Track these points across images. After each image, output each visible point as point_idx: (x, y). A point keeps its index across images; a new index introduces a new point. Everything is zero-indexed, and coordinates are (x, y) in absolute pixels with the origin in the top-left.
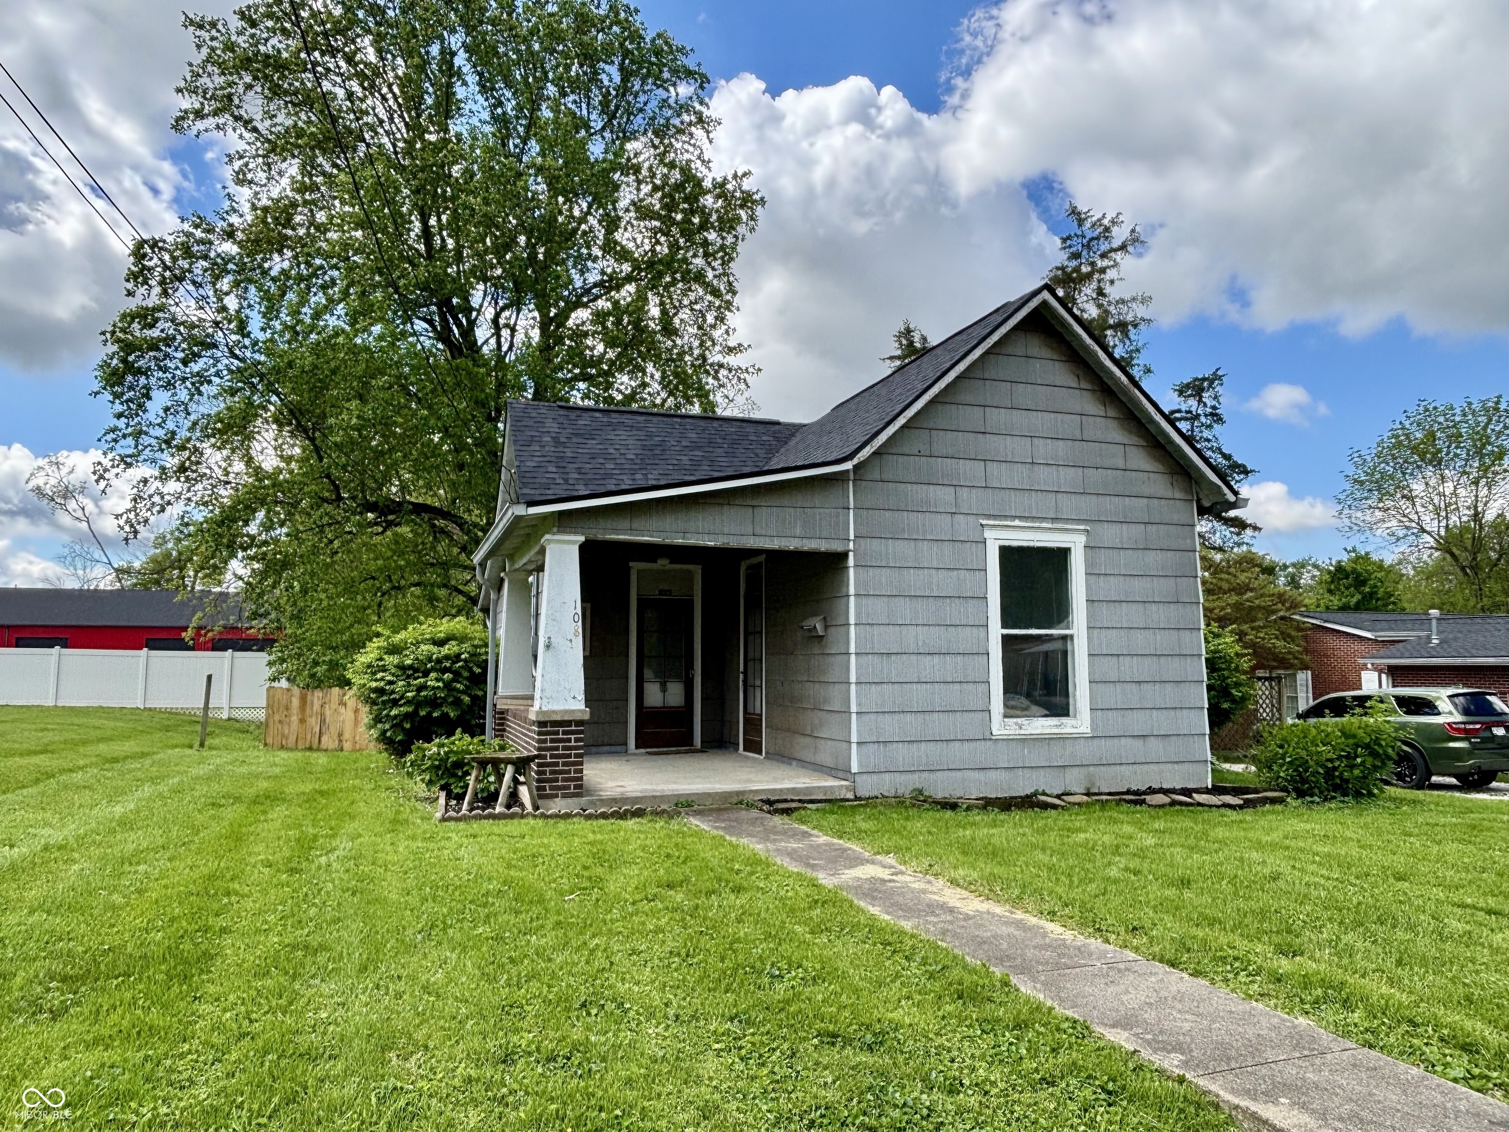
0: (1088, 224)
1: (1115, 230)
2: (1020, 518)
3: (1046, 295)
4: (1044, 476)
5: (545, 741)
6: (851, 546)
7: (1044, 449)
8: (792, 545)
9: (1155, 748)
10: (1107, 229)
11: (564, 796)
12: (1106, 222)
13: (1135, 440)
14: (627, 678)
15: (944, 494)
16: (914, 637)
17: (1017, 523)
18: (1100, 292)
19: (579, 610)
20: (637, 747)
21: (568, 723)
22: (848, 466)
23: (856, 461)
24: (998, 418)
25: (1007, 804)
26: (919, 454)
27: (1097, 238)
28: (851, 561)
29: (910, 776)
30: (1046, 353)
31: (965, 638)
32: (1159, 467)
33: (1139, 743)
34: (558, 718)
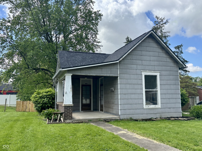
0: (159, 19)
1: (164, 20)
2: (148, 70)
3: (152, 31)
4: (152, 63)
5: (65, 110)
6: (119, 75)
7: (152, 58)
8: (108, 75)
9: (172, 110)
10: (162, 20)
11: (69, 119)
12: (162, 19)
13: (168, 57)
14: (80, 98)
15: (135, 66)
16: (130, 91)
17: (148, 71)
18: (161, 31)
19: (71, 87)
20: (81, 111)
21: (70, 107)
22: (118, 61)
23: (119, 61)
24: (144, 53)
25: (146, 120)
26: (130, 59)
27: (160, 22)
28: (119, 78)
29: (129, 115)
30: (152, 41)
31: (138, 91)
32: (172, 61)
33: (169, 109)
34: (68, 106)
